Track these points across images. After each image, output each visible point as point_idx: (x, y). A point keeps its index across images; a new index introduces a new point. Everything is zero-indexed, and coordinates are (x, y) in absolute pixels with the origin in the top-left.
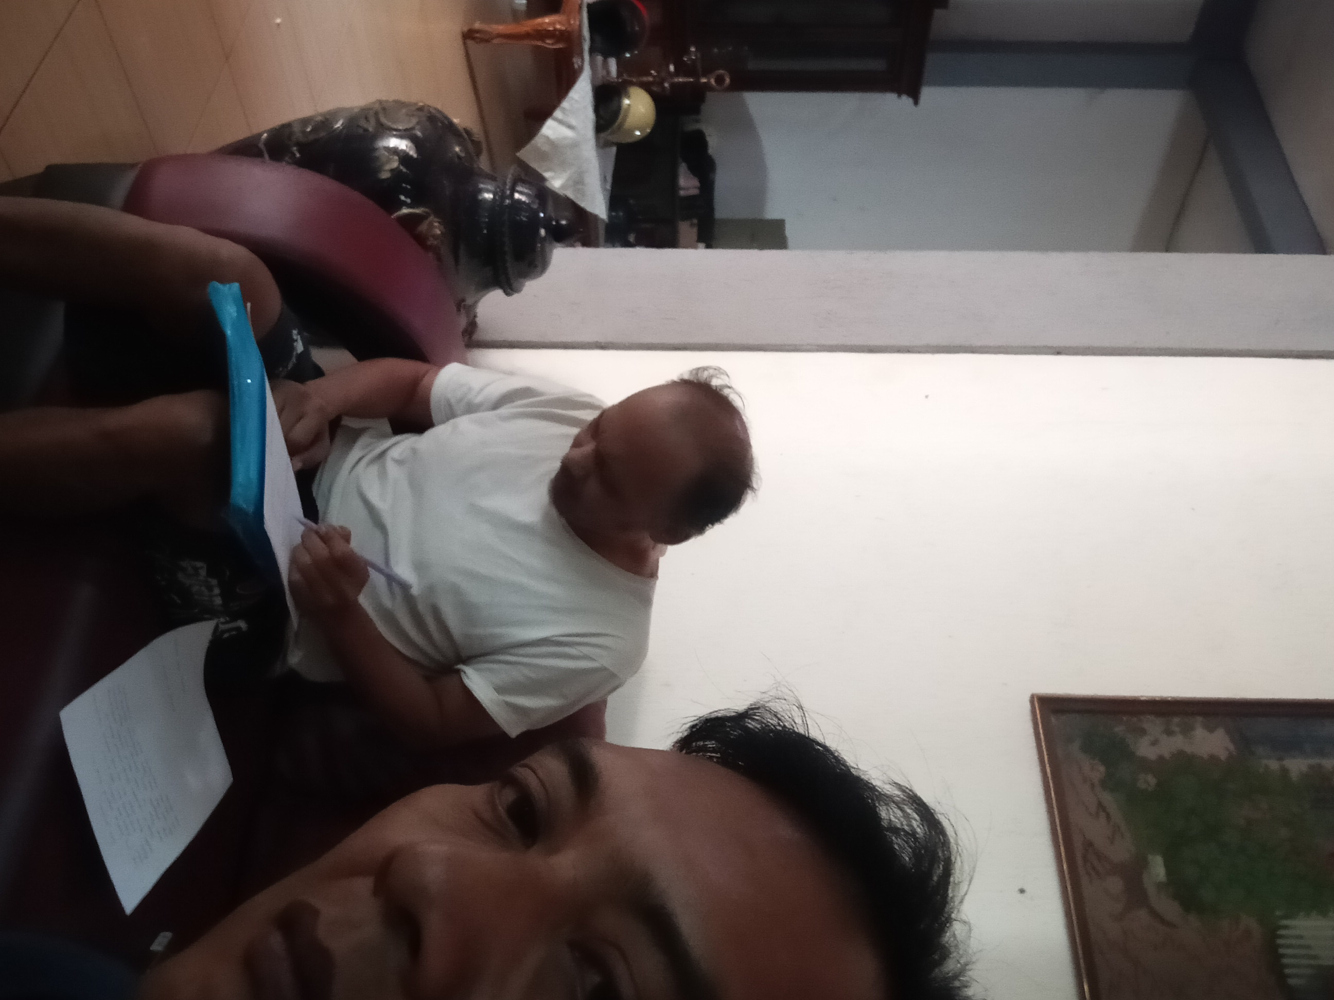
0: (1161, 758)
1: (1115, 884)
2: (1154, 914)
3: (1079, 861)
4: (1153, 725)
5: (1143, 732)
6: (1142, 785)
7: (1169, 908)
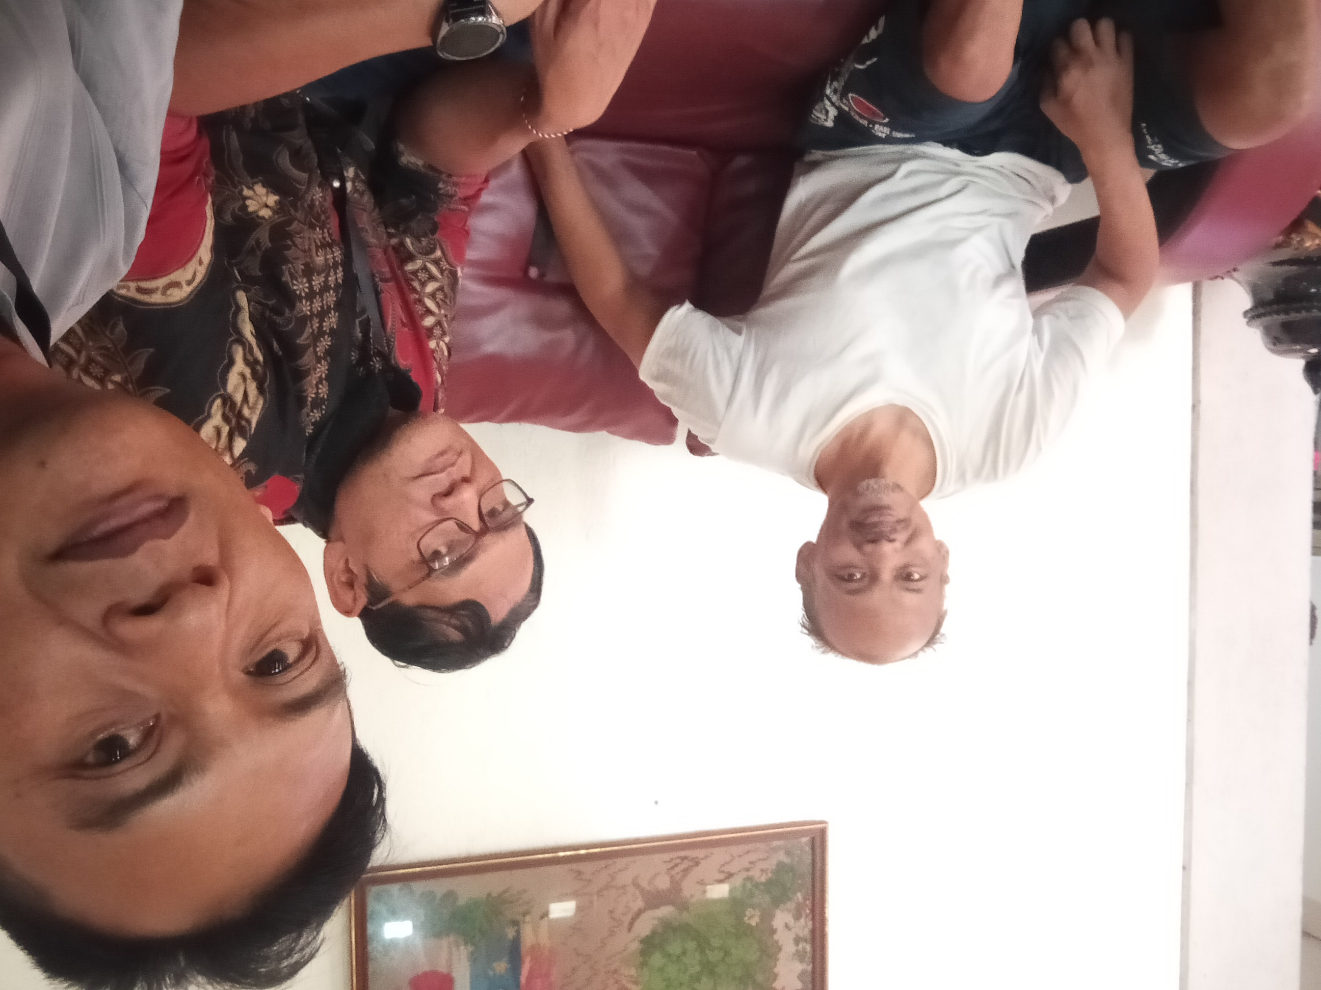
0: (773, 931)
1: (663, 883)
2: (640, 913)
3: (682, 854)
4: (803, 927)
5: (797, 917)
6: (749, 912)
7: (645, 926)
